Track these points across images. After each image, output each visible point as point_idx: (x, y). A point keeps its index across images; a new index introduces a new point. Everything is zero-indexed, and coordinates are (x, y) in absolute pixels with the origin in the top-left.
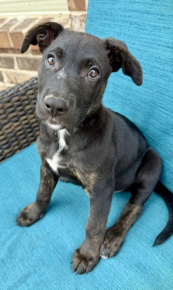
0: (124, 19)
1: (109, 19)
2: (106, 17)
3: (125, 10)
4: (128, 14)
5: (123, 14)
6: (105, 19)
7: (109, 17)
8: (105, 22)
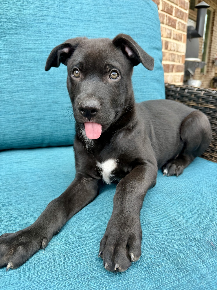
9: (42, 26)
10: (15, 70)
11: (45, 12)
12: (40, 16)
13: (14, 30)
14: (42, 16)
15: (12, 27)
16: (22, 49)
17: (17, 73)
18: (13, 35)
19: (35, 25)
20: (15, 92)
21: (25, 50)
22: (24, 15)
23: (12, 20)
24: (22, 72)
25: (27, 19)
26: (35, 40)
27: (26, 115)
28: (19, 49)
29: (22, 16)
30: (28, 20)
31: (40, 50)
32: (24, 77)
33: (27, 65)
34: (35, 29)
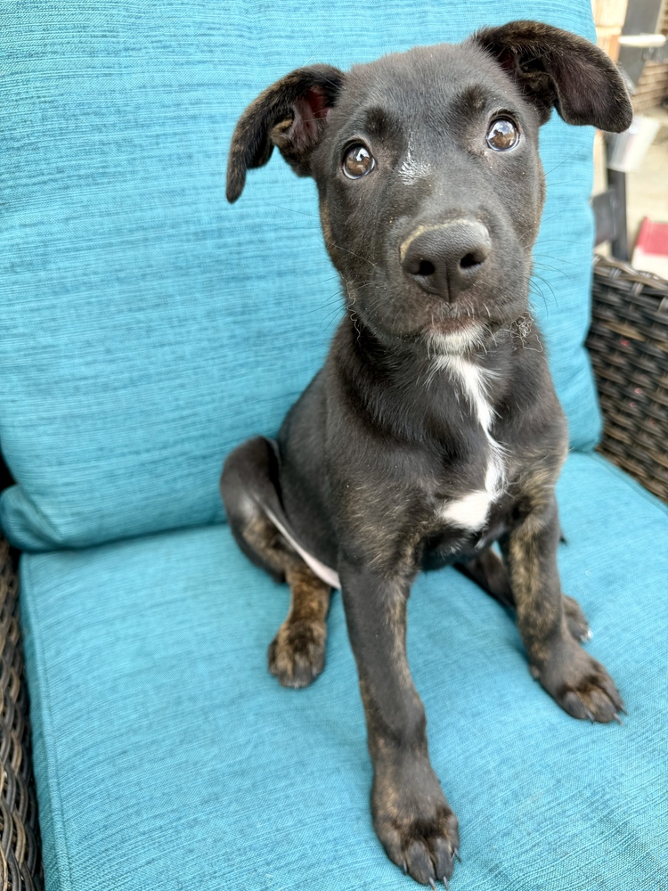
0: (182, 113)
1: (114, 125)
2: (97, 121)
3: (171, 86)
4: (185, 97)
5: (167, 99)
6: (98, 129)
7: (112, 119)
8: (97, 137)
9: (192, 132)
10: (113, 309)
11: (201, 66)
12: (182, 88)
13: (97, 160)
14: (191, 86)
15: (88, 150)
16: (131, 231)
17: (121, 319)
18: (92, 179)
19: (168, 130)
20: (125, 387)
21: (139, 235)
22: (123, 91)
23: (85, 122)
24: (140, 316)
25: (138, 107)
26: (172, 193)
27: (165, 453)
28: (118, 231)
29: (119, 99)
30: (143, 114)
31: (193, 228)
32: (149, 330)
33: (153, 289)
34: (170, 147)
